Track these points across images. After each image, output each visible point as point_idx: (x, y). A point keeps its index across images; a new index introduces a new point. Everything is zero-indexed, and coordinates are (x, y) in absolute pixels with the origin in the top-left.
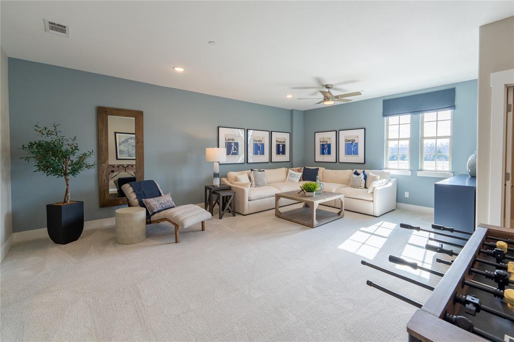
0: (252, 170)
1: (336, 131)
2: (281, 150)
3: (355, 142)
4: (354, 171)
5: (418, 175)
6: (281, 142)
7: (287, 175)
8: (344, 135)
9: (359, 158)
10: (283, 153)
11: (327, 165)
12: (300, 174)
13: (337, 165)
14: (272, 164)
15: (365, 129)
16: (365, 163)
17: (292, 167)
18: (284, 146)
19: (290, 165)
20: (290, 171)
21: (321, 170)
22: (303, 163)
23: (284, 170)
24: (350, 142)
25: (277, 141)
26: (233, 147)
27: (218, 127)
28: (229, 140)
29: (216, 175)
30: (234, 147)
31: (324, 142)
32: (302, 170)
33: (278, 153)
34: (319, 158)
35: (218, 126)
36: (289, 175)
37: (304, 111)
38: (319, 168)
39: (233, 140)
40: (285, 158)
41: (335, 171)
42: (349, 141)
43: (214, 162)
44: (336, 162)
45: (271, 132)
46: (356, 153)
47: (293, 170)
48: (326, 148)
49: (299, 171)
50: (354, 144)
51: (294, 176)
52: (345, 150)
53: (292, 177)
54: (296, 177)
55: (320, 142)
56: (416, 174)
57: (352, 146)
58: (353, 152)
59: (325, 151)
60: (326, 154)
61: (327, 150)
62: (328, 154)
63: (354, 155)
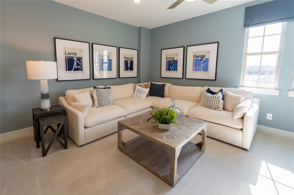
0: (95, 88)
1: (184, 47)
2: (129, 66)
3: (206, 58)
4: (206, 88)
5: (290, 96)
6: (129, 58)
7: (135, 90)
8: (192, 51)
9: (210, 74)
10: (131, 69)
11: (174, 81)
12: (147, 90)
13: (184, 81)
14: (119, 80)
15: (218, 43)
16: (215, 80)
17: (139, 82)
18: (132, 63)
19: (137, 80)
20: (138, 87)
21: (168, 86)
22: (149, 78)
23: (131, 85)
24: (200, 58)
25: (125, 58)
26: (75, 62)
27: (55, 38)
28: (69, 54)
29: (44, 96)
30: (77, 62)
31: (170, 58)
32: (149, 86)
33: (127, 68)
34: (165, 73)
35: (54, 36)
36: (136, 91)
37: (151, 29)
38: (166, 84)
39: (75, 54)
40: (133, 74)
41: (182, 87)
42: (198, 57)
43: (40, 80)
44: (183, 78)
45: (119, 48)
46: (206, 69)
47: (140, 86)
48: (172, 65)
49: (146, 87)
50: (203, 60)
51: (141, 92)
52: (193, 66)
53: (139, 93)
54: (143, 93)
55: (167, 58)
56: (287, 94)
57: (202, 62)
58: (202, 68)
59: (171, 67)
60: (172, 70)
61: (173, 66)
62: (174, 71)
63: (203, 71)
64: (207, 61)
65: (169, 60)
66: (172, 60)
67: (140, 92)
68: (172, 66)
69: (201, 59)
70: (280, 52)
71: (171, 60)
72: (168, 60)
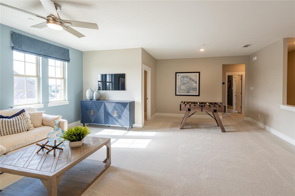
56: (48, 105)
70: (38, 76)
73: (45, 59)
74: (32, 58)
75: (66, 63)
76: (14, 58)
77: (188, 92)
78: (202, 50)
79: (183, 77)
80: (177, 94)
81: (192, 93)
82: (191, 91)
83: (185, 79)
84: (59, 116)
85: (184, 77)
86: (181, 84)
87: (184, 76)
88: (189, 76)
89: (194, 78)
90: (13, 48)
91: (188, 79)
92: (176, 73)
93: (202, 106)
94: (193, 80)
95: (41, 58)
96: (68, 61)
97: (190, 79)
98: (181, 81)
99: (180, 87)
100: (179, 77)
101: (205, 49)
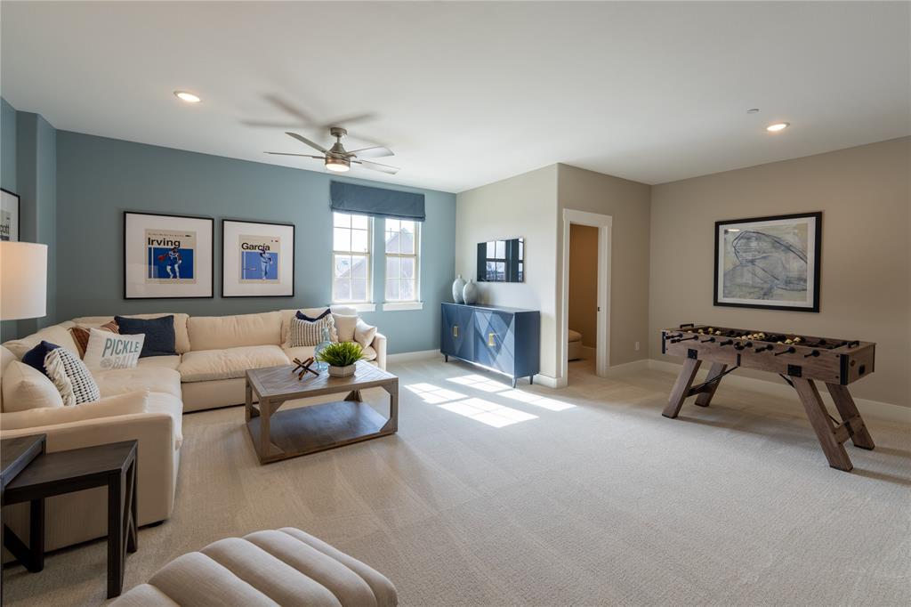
1: (212, 219)
3: (271, 251)
4: (294, 310)
5: (385, 309)
9: (283, 285)
12: (139, 340)
13: (219, 302)
15: (294, 226)
16: (293, 295)
24: (257, 251)
31: (165, 242)
38: (174, 315)
41: (232, 318)
42: (254, 247)
44: (213, 296)
46: (272, 274)
50: (266, 255)
51: (125, 347)
52: (243, 267)
53: (118, 354)
54: (133, 350)
55: (150, 241)
56: (382, 308)
57: (263, 260)
58: (263, 273)
59: (169, 268)
60: (175, 277)
61: (176, 266)
62: (181, 277)
63: (267, 278)
64: (274, 257)
65: (162, 246)
66: (170, 247)
67: (121, 347)
68: (172, 265)
69: (261, 254)
70: (369, 253)
71: (166, 247)
72: (156, 245)
73: (380, 220)
74: (362, 221)
75: (420, 223)
76: (336, 224)
77: (766, 294)
78: (776, 128)
79: (745, 237)
80: (719, 301)
81: (781, 297)
82: (777, 291)
83: (754, 244)
84: (372, 327)
85: (749, 239)
86: (738, 263)
87: (746, 232)
88: (771, 233)
89: (790, 239)
90: (333, 208)
91: (766, 245)
92: (718, 224)
93: (739, 347)
94: (788, 248)
95: (373, 218)
96: (421, 218)
97: (777, 243)
98: (736, 252)
99: (731, 274)
100: (730, 238)
101: (788, 124)
